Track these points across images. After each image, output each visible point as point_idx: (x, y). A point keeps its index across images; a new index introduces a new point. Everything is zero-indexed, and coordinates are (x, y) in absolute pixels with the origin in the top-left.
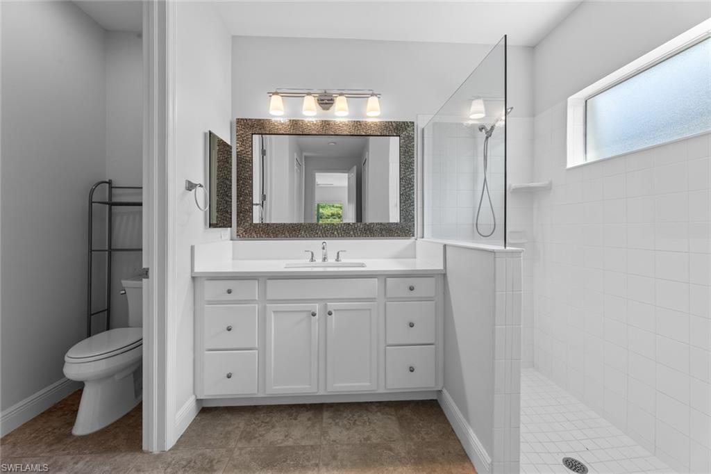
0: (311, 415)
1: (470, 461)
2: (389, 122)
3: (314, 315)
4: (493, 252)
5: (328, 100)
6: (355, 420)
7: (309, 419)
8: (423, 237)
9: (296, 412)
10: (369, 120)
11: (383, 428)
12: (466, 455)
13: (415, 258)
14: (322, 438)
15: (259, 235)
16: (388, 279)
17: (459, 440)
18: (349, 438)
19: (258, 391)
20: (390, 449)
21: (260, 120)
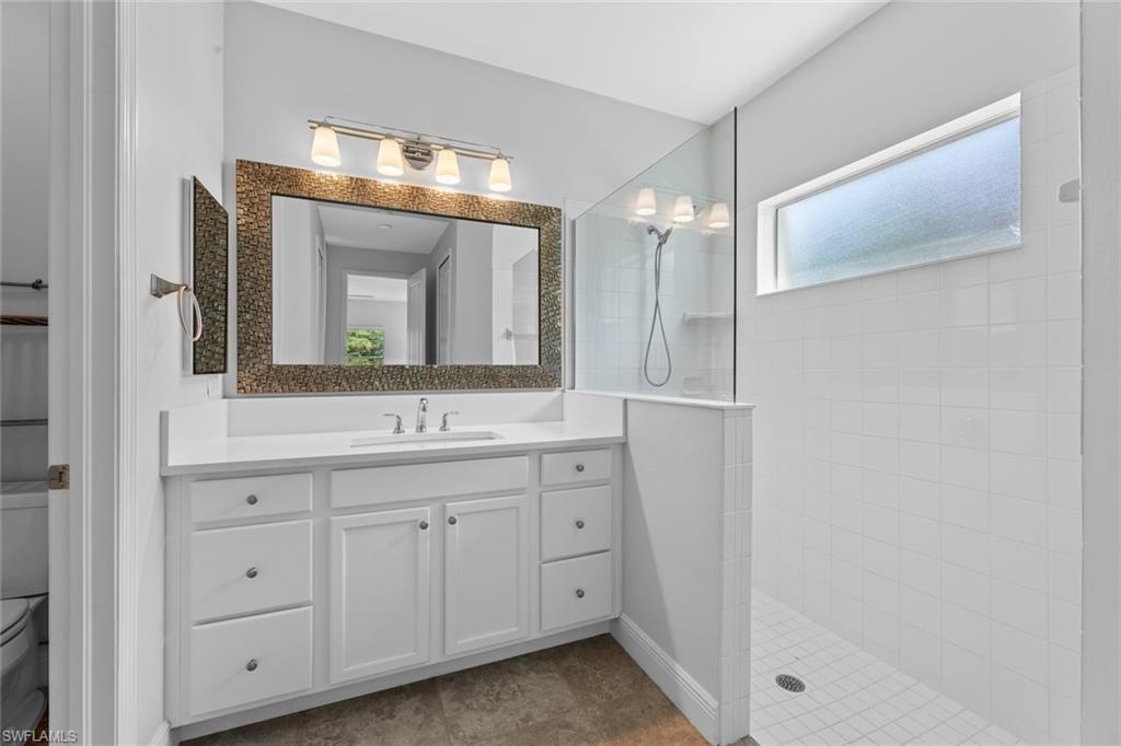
0: (418, 704)
1: (680, 712)
2: (523, 204)
3: (424, 526)
4: (721, 409)
5: (423, 154)
6: (499, 693)
7: (417, 711)
8: (573, 388)
9: (389, 704)
10: (492, 197)
11: (545, 696)
12: (672, 704)
13: (562, 420)
14: (451, 737)
15: (286, 387)
16: (545, 457)
17: (657, 687)
18: (497, 726)
19: (313, 683)
20: (567, 726)
21: (289, 169)
